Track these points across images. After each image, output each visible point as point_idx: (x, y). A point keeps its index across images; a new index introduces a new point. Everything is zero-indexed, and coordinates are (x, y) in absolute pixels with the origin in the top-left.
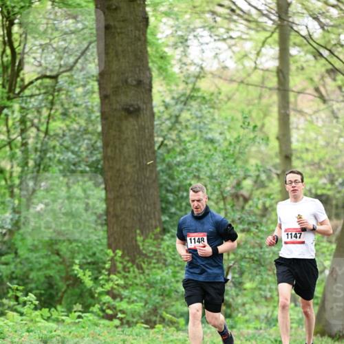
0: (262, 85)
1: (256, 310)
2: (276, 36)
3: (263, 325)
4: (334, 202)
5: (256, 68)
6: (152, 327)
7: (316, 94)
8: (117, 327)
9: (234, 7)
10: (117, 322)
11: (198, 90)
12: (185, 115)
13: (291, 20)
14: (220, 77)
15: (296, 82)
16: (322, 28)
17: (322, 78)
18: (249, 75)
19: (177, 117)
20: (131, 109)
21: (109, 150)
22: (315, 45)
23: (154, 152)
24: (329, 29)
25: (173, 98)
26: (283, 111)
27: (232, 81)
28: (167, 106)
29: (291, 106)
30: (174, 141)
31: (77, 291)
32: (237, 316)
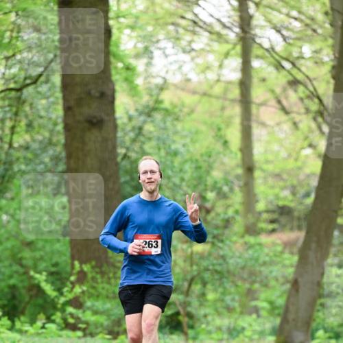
0: (224, 97)
1: (218, 322)
2: (239, 48)
3: (225, 336)
4: (296, 214)
5: (218, 81)
6: (115, 338)
7: (277, 106)
8: (79, 338)
9: (196, 20)
10: (80, 333)
11: (161, 102)
12: (149, 128)
13: (253, 32)
14: (183, 89)
15: (258, 93)
16: (285, 40)
17: (284, 90)
18: (211, 87)
19: (140, 129)
20: (95, 121)
21: (72, 162)
22: (277, 57)
23: (117, 164)
24: (291, 41)
25: (137, 110)
26: (245, 123)
27: (194, 93)
28: (130, 118)
29: (254, 118)
30: (137, 153)
31: (40, 301)
32: (200, 326)
